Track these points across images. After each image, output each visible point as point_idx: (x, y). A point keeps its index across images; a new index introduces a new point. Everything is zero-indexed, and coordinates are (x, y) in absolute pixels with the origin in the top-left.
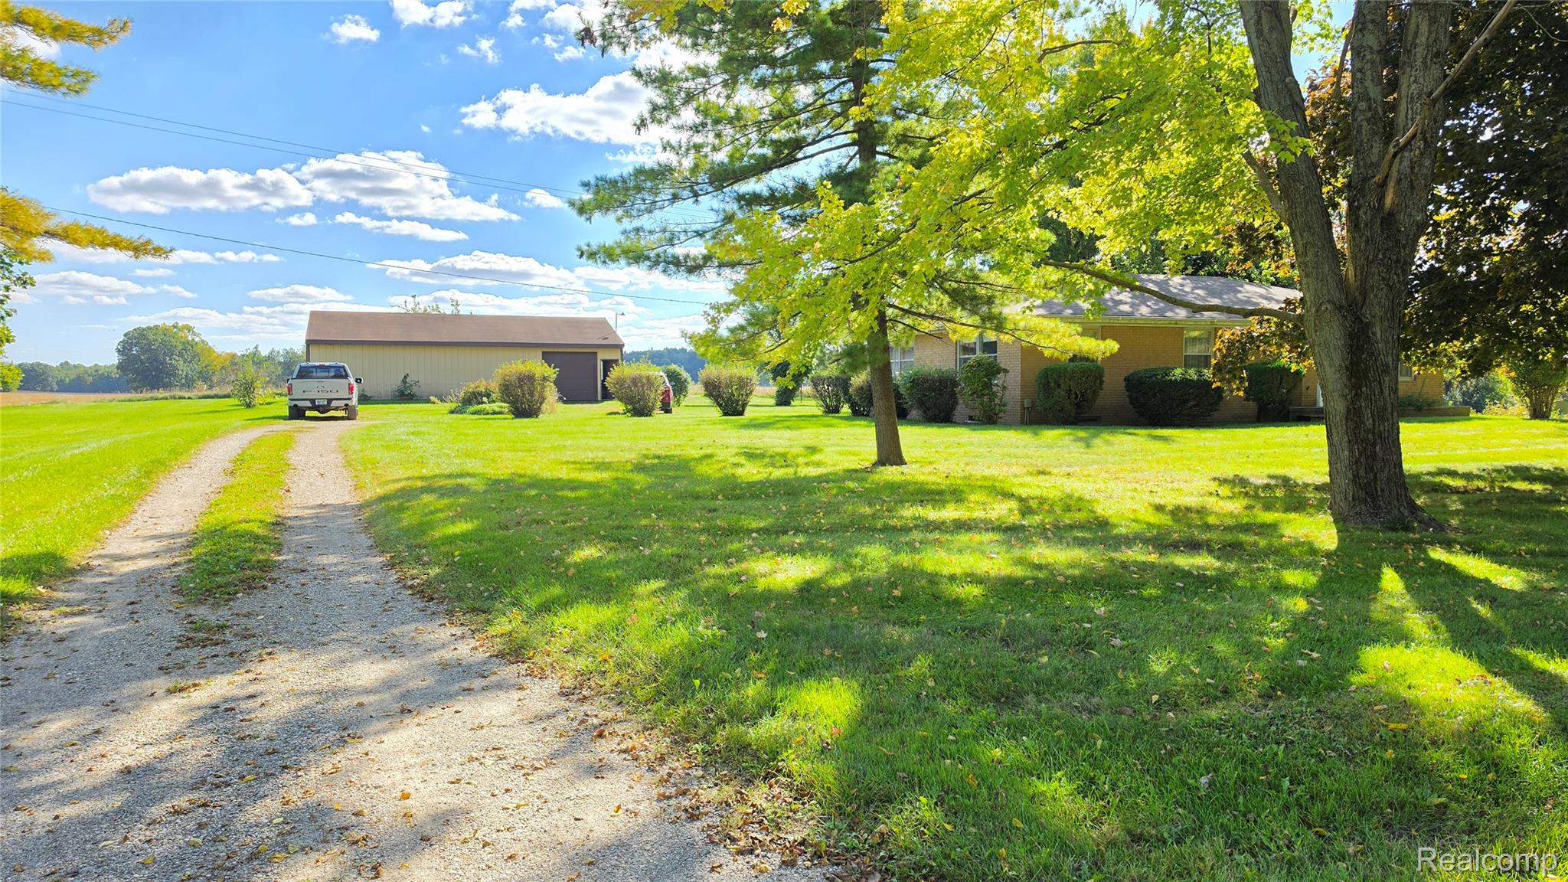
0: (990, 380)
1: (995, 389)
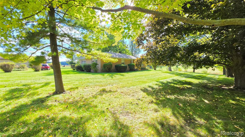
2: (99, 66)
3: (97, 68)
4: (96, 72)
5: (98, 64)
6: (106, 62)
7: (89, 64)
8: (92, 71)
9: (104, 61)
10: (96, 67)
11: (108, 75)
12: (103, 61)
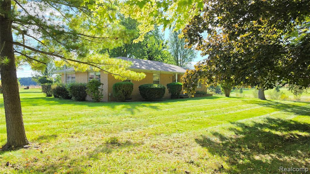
0: (97, 87)
1: (99, 90)
2: (105, 89)
3: (99, 92)
4: (97, 100)
5: (103, 84)
6: (120, 78)
7: (83, 83)
8: (88, 98)
9: (116, 77)
10: (97, 89)
11: (123, 107)
12: (114, 77)
